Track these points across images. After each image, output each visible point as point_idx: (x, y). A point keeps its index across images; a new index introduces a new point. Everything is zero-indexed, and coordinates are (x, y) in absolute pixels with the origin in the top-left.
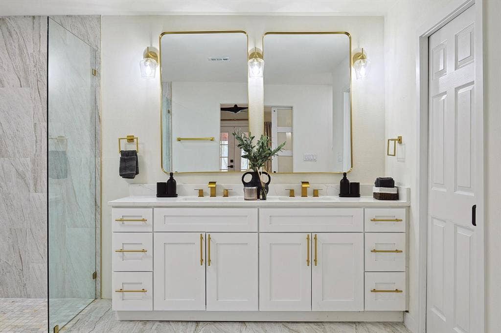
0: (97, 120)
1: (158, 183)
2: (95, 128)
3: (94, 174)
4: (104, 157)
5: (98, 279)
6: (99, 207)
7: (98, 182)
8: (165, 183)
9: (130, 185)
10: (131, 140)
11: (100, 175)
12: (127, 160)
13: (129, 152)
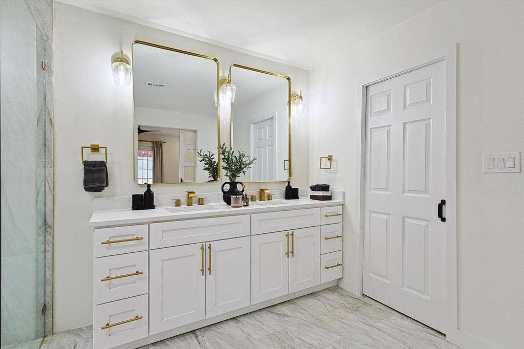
0: (48, 124)
1: (133, 195)
2: (45, 133)
3: (43, 187)
4: (56, 168)
5: (49, 312)
6: (50, 227)
7: (49, 198)
8: (142, 195)
9: (95, 199)
10: (95, 149)
11: (52, 189)
12: (94, 171)
13: (95, 162)
